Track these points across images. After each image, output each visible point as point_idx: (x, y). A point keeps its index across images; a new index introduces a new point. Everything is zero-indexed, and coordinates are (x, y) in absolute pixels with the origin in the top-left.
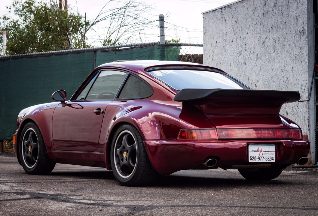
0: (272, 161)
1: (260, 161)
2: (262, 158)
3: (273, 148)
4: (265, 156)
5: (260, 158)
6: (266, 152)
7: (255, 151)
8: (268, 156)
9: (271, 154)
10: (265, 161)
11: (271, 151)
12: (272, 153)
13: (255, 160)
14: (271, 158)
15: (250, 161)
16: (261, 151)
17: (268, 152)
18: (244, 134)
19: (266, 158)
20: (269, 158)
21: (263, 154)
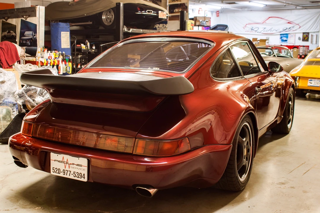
0: (82, 180)
1: (65, 176)
2: (69, 172)
3: (84, 162)
4: (72, 171)
5: (66, 172)
6: (75, 166)
7: (59, 161)
8: (76, 171)
9: (81, 169)
10: (72, 177)
11: (81, 166)
12: (83, 168)
13: (58, 173)
14: (81, 175)
15: (52, 173)
16: (67, 163)
17: (77, 165)
19: (74, 174)
20: (79, 175)
21: (69, 167)
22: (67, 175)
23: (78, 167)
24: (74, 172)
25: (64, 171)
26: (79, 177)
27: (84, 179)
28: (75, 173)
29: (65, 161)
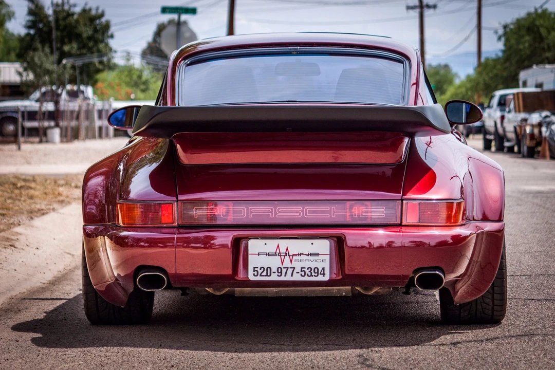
0: (320, 278)
1: (283, 278)
2: (290, 271)
3: (323, 247)
5: (284, 271)
6: (303, 257)
7: (268, 254)
8: (307, 265)
9: (316, 261)
10: (297, 277)
11: (317, 254)
12: (321, 257)
13: (267, 275)
14: (317, 271)
15: (251, 277)
16: (287, 254)
17: (310, 255)
18: (251, 212)
19: (302, 271)
20: (312, 271)
21: (291, 261)
22: (285, 276)
23: (310, 258)
24: (302, 268)
25: (280, 269)
26: (313, 274)
27: (324, 276)
29: (283, 250)
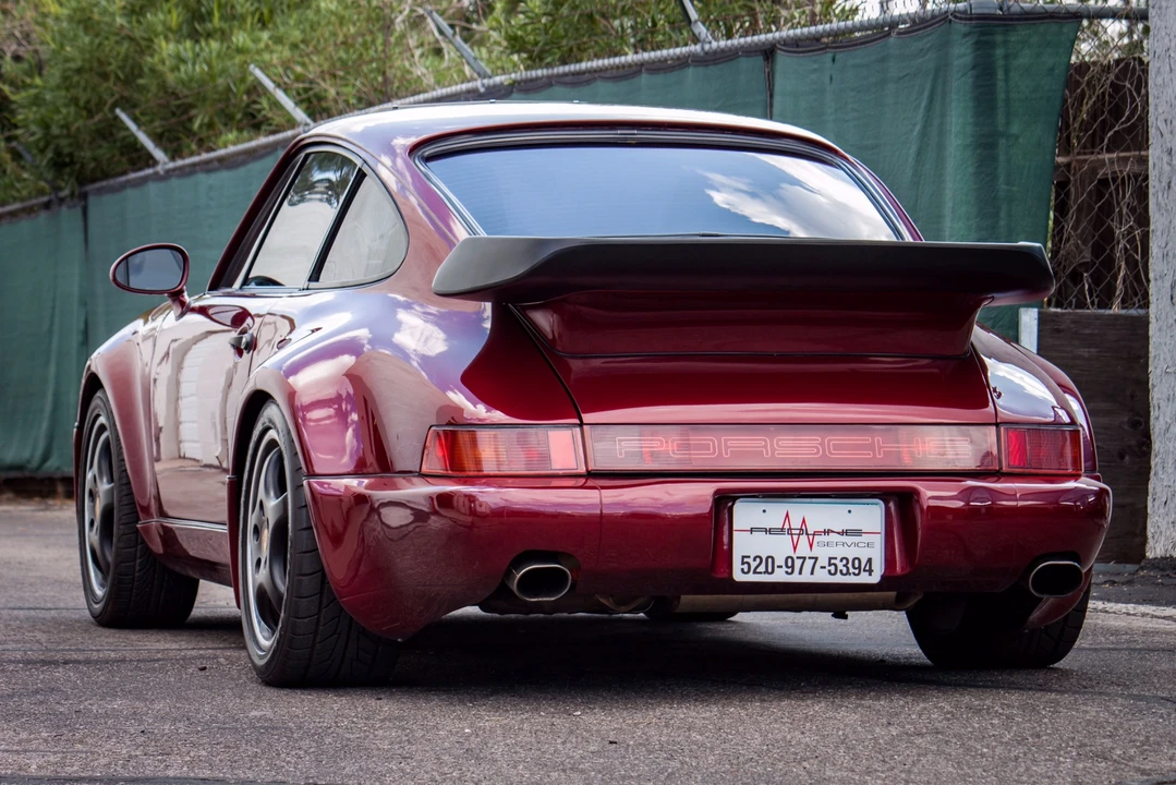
0: (864, 579)
1: (795, 578)
2: (809, 563)
3: (870, 517)
4: (823, 554)
5: (798, 563)
6: (833, 537)
7: (769, 531)
8: (839, 552)
9: (857, 545)
10: (822, 577)
11: (858, 533)
12: (864, 538)
13: (766, 572)
14: (858, 565)
15: (738, 576)
16: (803, 531)
17: (845, 533)
18: (727, 447)
19: (830, 565)
20: (850, 565)
21: (811, 546)
22: (800, 573)
23: (844, 538)
24: (830, 559)
25: (790, 560)
26: (851, 570)
27: (870, 575)
28: (833, 561)
29: (796, 523)
